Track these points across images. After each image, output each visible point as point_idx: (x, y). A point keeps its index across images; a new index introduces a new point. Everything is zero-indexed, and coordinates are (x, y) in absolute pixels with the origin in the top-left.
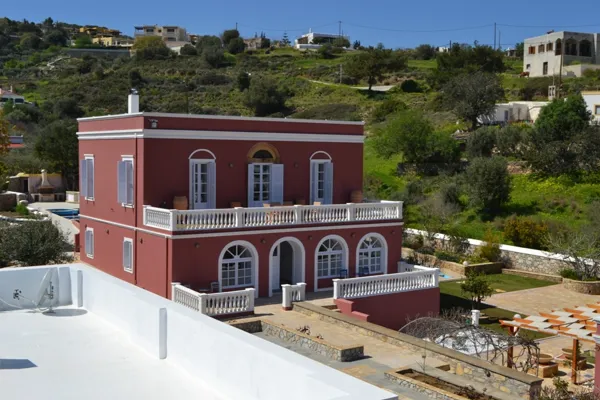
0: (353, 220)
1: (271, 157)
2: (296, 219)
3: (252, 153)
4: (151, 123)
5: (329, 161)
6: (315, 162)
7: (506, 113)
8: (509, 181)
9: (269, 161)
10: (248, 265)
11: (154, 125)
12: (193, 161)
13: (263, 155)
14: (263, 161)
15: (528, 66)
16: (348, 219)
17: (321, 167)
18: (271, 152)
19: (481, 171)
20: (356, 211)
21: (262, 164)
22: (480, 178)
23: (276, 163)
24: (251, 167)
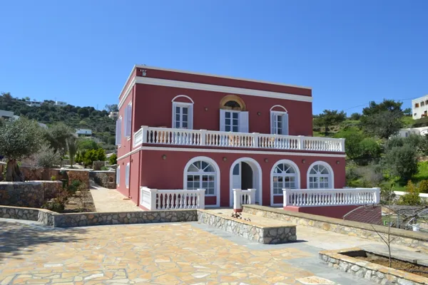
0: (303, 149)
1: (239, 106)
2: (255, 144)
3: (223, 102)
4: (142, 72)
5: (285, 113)
6: (274, 114)
7: (407, 134)
8: (417, 160)
9: (237, 110)
10: (211, 178)
11: (144, 74)
12: (175, 104)
13: (232, 105)
14: (233, 109)
15: (415, 114)
16: (299, 148)
17: (279, 118)
18: (239, 103)
19: (398, 154)
20: (306, 143)
21: (232, 112)
22: (397, 158)
23: (243, 110)
24: (222, 113)
